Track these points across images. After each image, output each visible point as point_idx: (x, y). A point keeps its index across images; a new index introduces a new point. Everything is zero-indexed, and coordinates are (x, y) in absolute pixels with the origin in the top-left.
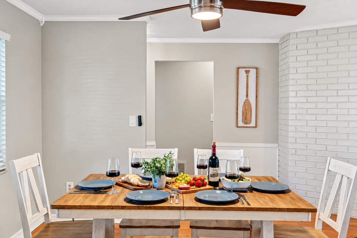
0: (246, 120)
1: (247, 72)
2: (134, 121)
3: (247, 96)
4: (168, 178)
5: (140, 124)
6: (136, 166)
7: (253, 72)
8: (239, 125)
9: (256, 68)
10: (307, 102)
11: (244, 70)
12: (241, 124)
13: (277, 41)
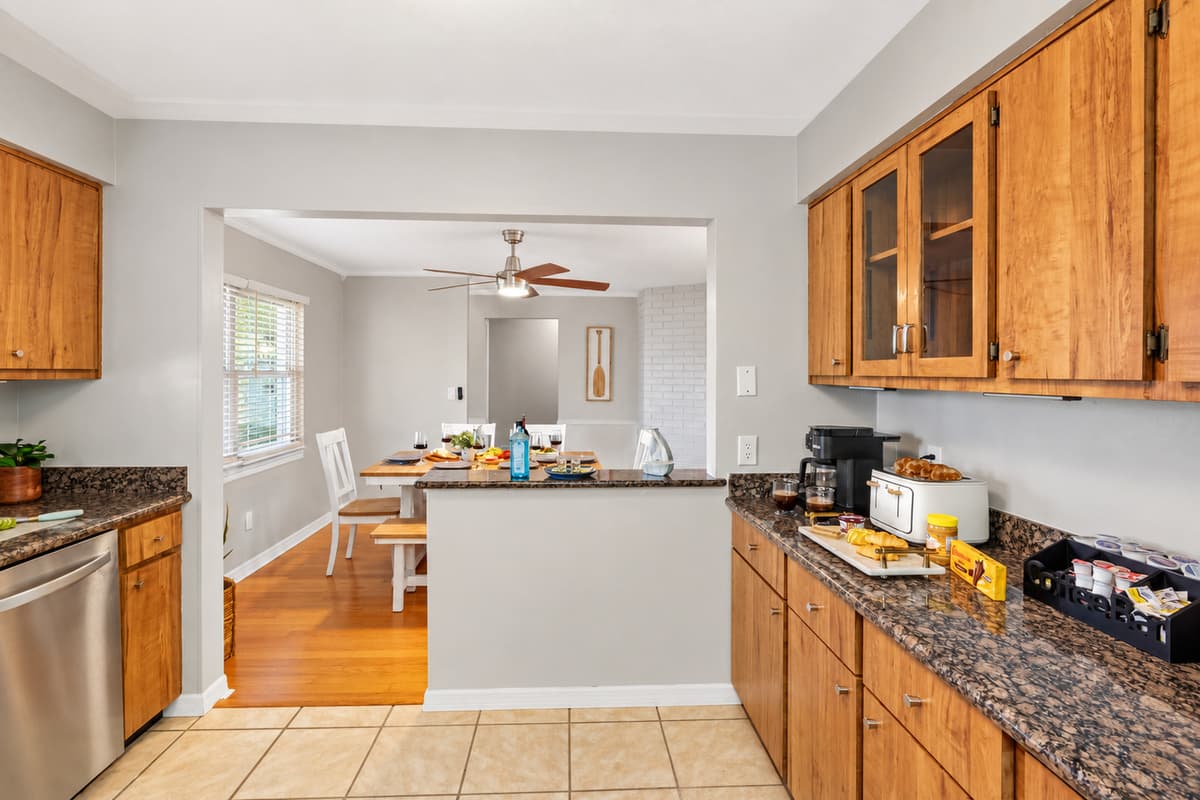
0: (599, 392)
1: (599, 333)
2: (454, 393)
3: (599, 363)
4: (476, 451)
5: (460, 397)
6: (447, 440)
7: (606, 334)
8: (590, 398)
9: (611, 329)
10: (663, 370)
11: (595, 330)
12: (592, 396)
13: (634, 295)
